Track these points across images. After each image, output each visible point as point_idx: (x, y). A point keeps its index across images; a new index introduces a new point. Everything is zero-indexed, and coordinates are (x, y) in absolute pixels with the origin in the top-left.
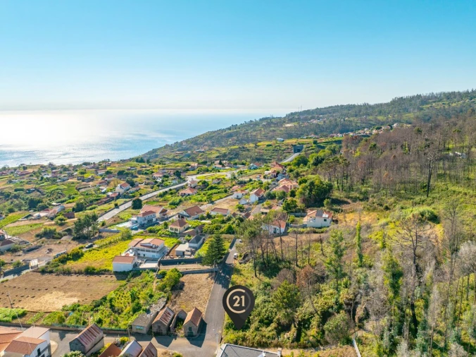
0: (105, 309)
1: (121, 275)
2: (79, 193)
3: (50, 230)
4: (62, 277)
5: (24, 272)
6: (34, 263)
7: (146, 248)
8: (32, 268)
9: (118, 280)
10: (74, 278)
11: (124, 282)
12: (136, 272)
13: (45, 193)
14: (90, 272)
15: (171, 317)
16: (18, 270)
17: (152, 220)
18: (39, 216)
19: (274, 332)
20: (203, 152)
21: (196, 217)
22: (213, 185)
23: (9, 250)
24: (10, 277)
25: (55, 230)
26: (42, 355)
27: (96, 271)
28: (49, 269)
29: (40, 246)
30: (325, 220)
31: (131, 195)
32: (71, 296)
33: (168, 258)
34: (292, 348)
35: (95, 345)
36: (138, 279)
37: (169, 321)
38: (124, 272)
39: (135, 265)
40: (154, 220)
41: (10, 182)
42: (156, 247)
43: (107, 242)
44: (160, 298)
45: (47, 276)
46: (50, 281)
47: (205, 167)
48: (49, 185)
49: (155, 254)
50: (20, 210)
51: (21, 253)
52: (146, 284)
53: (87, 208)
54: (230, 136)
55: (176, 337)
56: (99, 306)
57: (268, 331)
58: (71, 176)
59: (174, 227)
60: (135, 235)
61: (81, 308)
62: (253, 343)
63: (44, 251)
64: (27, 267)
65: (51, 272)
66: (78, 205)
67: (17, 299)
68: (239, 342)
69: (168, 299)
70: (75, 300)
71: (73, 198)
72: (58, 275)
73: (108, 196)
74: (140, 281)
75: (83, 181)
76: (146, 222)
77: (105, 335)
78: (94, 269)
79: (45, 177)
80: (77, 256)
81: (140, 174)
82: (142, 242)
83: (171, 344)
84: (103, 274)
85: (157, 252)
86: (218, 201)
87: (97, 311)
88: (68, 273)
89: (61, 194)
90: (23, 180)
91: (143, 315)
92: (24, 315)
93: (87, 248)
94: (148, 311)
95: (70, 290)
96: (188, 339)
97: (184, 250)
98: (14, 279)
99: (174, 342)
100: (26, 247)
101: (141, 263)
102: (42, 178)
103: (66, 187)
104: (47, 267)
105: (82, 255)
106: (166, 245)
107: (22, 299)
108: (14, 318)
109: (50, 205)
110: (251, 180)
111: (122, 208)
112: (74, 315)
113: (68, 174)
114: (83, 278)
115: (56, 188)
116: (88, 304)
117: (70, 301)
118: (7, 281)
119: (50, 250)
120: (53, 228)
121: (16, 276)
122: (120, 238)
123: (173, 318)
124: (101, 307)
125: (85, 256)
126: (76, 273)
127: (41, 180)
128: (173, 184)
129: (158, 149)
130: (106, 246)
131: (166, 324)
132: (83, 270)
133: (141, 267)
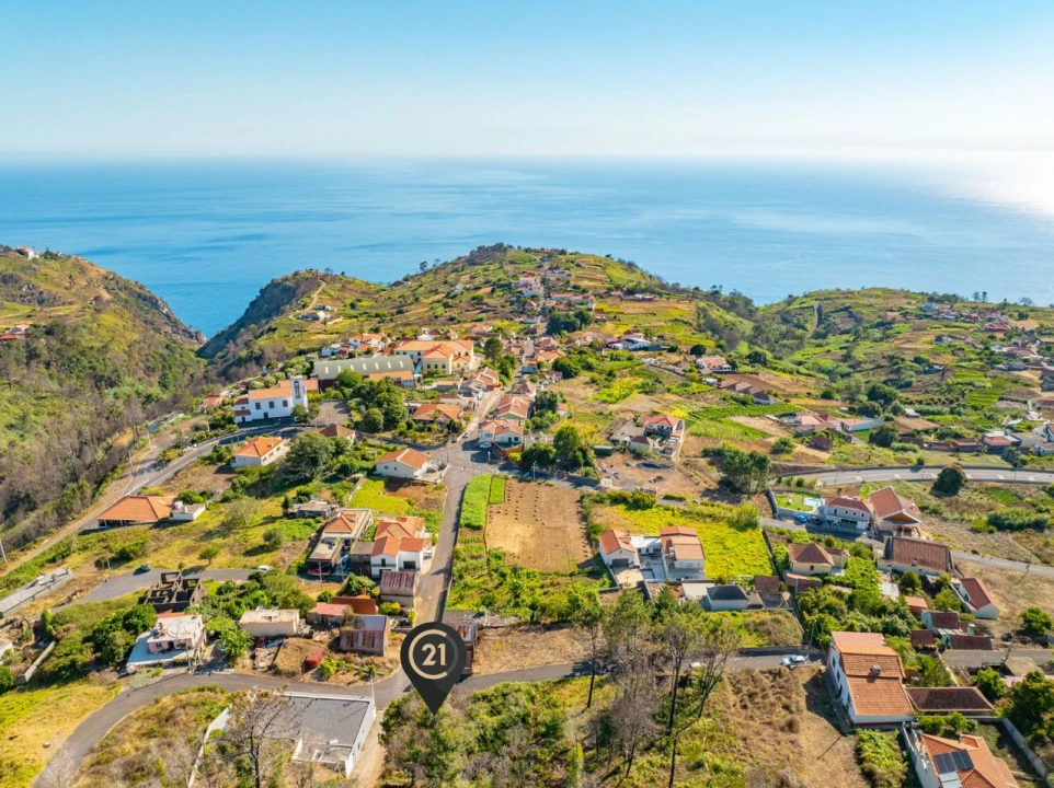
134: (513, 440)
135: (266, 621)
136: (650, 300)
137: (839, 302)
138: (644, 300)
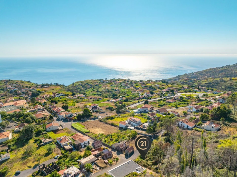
0: (109, 138)
1: (121, 128)
2: (131, 94)
3: (111, 107)
4: (104, 124)
5: (96, 120)
6: (100, 117)
7: (133, 121)
8: (99, 119)
9: (119, 130)
10: (107, 125)
11: (120, 131)
12: (126, 129)
13: (120, 92)
14: (112, 125)
15: (124, 147)
16: (95, 118)
17: (146, 111)
18: (112, 101)
19: (151, 164)
20: (200, 80)
21: (162, 113)
22: (185, 99)
23: (96, 111)
24: (91, 120)
25: (113, 107)
26: (86, 144)
27: (114, 125)
28: (102, 121)
29: (105, 112)
30: (213, 128)
31: (148, 98)
32: (103, 131)
33: (139, 127)
34: (154, 171)
35: (98, 147)
36: (124, 131)
37: (122, 147)
38: (122, 128)
39: (127, 126)
40: (147, 111)
41: (111, 85)
42: (137, 122)
43: (125, 116)
44: (126, 140)
45: (101, 123)
46: (101, 124)
47: (191, 89)
48: (122, 89)
49: (135, 124)
50: (109, 97)
51: (98, 113)
52: (126, 134)
53: (129, 101)
54: (222, 71)
55: (122, 153)
56: (108, 136)
57: (150, 162)
58: (132, 86)
59: (149, 115)
60: (136, 115)
61: (103, 135)
62: (142, 164)
63: (105, 114)
64: (97, 118)
65: (102, 122)
66: (126, 99)
67: (90, 127)
68: (139, 162)
69: (128, 141)
70: (103, 132)
71: (128, 95)
72: (104, 123)
73: (139, 97)
74: (125, 132)
75: (135, 89)
76: (143, 111)
77: (102, 145)
78: (114, 124)
79: (122, 85)
80: (112, 118)
81: (158, 89)
82: (133, 119)
83: (120, 155)
84: (116, 127)
85: (136, 123)
86: (181, 108)
87: (107, 138)
88: (106, 123)
89: (125, 93)
90: (115, 85)
91: (117, 143)
92: (89, 132)
93: (118, 116)
94: (119, 142)
95: (104, 129)
96: (125, 156)
97: (146, 125)
98: (92, 121)
99: (121, 155)
100: (101, 111)
101: (129, 126)
102: (121, 85)
103: (128, 91)
104: (102, 120)
105: (114, 118)
106: (141, 122)
107: (91, 128)
108: (86, 132)
109: (119, 97)
110: (206, 100)
111: (140, 103)
112: (100, 136)
113: (131, 85)
114: (110, 126)
115: (124, 90)
116: (106, 135)
117: (102, 132)
118: (90, 121)
119: (107, 114)
120: (112, 106)
121: (93, 120)
122: (130, 115)
123: (125, 147)
124: (108, 137)
125: (115, 119)
126: (109, 124)
127: (121, 86)
128: (168, 96)
129: (181, 76)
130: (124, 117)
131: (121, 148)
132: (111, 124)
133: (128, 128)
134: (71, 115)
135: (89, 159)
136: (49, 87)
137: (85, 83)
138: (47, 87)
